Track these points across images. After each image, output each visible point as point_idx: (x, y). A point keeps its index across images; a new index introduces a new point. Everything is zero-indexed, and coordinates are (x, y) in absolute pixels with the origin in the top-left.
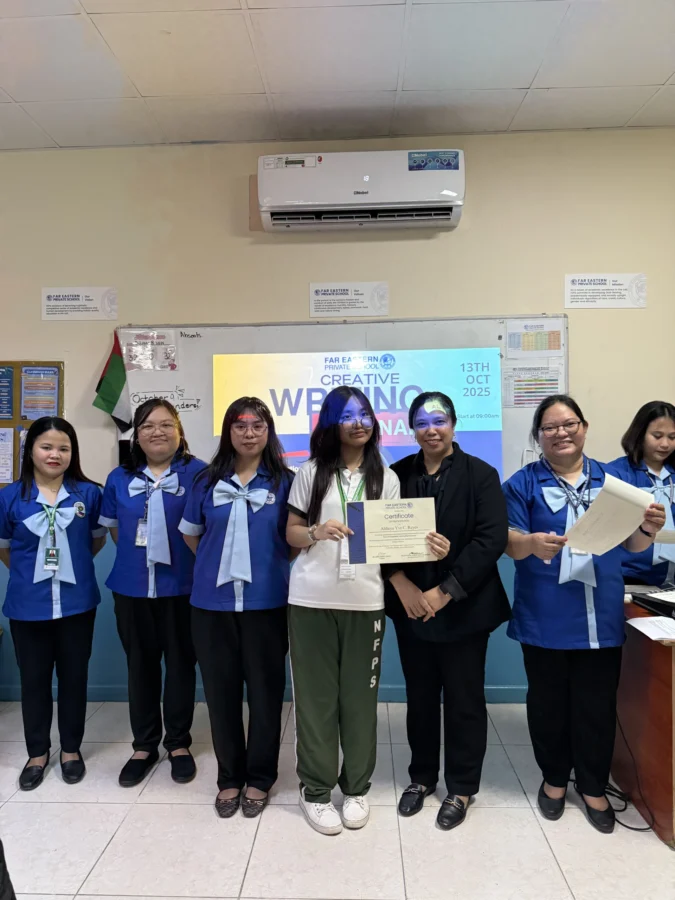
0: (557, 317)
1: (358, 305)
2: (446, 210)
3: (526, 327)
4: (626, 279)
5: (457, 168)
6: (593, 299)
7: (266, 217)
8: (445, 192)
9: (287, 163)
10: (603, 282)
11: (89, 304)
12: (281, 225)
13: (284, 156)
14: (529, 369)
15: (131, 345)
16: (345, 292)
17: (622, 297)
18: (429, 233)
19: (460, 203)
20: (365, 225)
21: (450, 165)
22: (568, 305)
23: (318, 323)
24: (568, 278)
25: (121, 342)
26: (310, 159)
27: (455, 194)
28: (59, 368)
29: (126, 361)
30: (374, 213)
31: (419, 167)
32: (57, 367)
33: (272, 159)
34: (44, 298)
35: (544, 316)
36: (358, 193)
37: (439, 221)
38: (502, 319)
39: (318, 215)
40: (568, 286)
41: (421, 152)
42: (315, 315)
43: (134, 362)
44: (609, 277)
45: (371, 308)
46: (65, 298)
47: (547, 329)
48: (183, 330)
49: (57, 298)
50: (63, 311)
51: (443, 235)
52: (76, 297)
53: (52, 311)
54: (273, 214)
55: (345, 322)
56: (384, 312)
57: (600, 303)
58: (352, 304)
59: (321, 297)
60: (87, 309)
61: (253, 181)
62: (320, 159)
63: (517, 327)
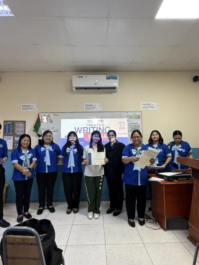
0: (139, 112)
1: (95, 108)
2: (115, 88)
3: (133, 114)
4: (154, 104)
5: (117, 79)
6: (147, 108)
7: (74, 89)
8: (115, 84)
9: (79, 77)
10: (149, 104)
11: (32, 107)
12: (78, 90)
13: (79, 76)
14: (134, 123)
15: (42, 117)
16: (92, 105)
17: (154, 108)
18: (111, 93)
19: (118, 87)
20: (97, 91)
21: (116, 78)
22: (142, 109)
23: (86, 112)
24: (142, 103)
25: (40, 116)
26: (84, 76)
27: (116, 85)
28: (25, 122)
29: (41, 121)
30: (99, 88)
31: (109, 79)
32: (24, 122)
33: (76, 76)
34: (22, 106)
35: (136, 111)
36: (95, 84)
37: (113, 90)
38: (128, 112)
39: (86, 88)
40: (142, 105)
41: (109, 76)
42: (85, 110)
43: (43, 121)
44: (151, 103)
45: (98, 109)
46: (27, 106)
47: (137, 114)
48: (54, 114)
49: (25, 106)
50: (26, 109)
51: (114, 93)
52: (29, 106)
53: (23, 109)
54: (76, 88)
55: (92, 112)
56: (101, 110)
57: (149, 109)
58: (94, 108)
59: (87, 106)
60: (32, 109)
61: (71, 80)
62: (87, 76)
63: (131, 114)
